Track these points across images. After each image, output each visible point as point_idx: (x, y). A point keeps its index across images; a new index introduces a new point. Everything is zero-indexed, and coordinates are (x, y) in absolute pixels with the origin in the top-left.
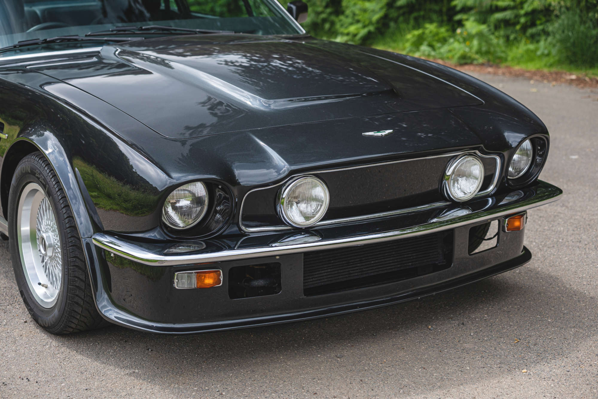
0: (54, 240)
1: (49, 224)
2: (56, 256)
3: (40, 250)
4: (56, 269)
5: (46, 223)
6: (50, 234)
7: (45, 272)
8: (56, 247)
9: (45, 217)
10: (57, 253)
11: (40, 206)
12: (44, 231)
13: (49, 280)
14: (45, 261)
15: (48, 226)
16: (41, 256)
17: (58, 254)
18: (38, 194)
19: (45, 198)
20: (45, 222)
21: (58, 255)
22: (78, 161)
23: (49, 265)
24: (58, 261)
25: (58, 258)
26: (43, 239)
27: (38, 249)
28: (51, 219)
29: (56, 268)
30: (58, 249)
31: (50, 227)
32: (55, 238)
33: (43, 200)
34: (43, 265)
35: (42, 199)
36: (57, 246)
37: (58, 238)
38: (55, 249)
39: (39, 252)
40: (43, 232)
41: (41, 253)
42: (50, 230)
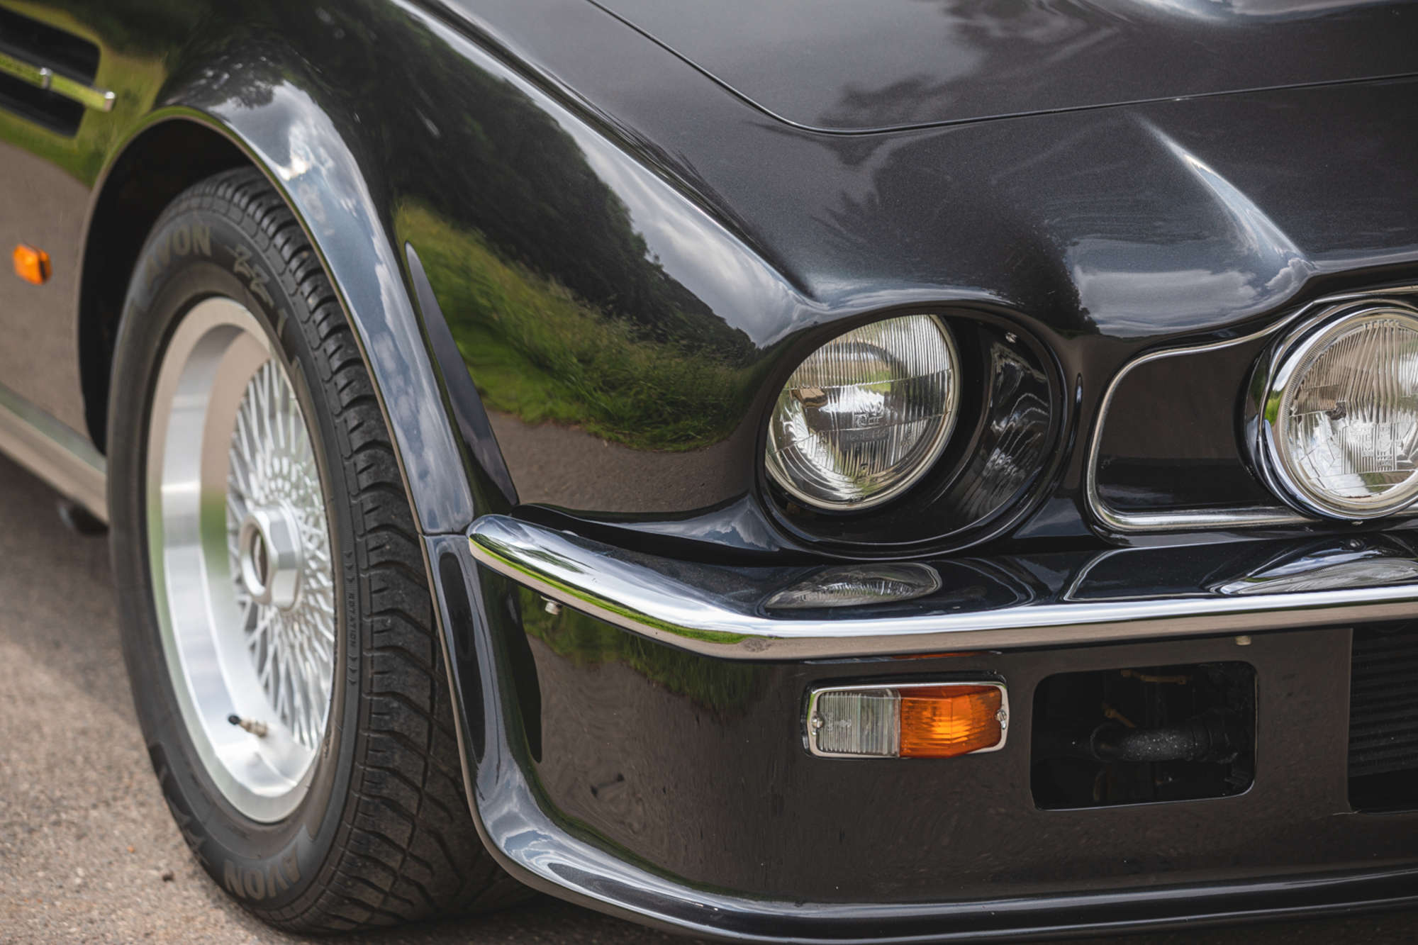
0: (304, 539)
1: (285, 471)
2: (308, 604)
3: (240, 580)
4: (305, 659)
5: (272, 466)
6: (289, 513)
7: (261, 669)
8: (309, 567)
9: (269, 443)
10: (312, 592)
11: (247, 395)
12: (263, 501)
13: (275, 706)
14: (261, 625)
15: (280, 482)
16: (243, 604)
17: (320, 598)
18: (239, 343)
19: (269, 363)
20: (268, 462)
21: (317, 601)
22: (414, 218)
23: (277, 641)
24: (315, 627)
25: (317, 616)
26: (256, 532)
27: (234, 575)
28: (293, 450)
29: (309, 654)
30: (320, 576)
31: (287, 486)
32: (310, 529)
33: (261, 370)
34: (250, 641)
35: (257, 366)
36: (313, 565)
37: (322, 532)
38: (306, 578)
39: (236, 588)
40: (257, 504)
41: (246, 591)
42: (288, 495)
